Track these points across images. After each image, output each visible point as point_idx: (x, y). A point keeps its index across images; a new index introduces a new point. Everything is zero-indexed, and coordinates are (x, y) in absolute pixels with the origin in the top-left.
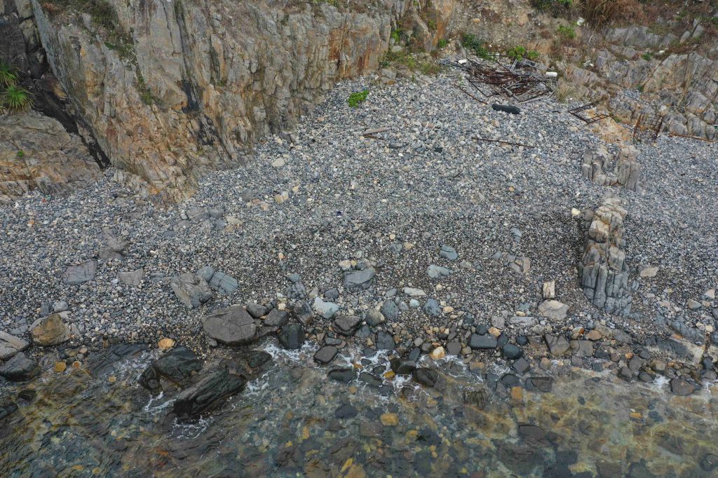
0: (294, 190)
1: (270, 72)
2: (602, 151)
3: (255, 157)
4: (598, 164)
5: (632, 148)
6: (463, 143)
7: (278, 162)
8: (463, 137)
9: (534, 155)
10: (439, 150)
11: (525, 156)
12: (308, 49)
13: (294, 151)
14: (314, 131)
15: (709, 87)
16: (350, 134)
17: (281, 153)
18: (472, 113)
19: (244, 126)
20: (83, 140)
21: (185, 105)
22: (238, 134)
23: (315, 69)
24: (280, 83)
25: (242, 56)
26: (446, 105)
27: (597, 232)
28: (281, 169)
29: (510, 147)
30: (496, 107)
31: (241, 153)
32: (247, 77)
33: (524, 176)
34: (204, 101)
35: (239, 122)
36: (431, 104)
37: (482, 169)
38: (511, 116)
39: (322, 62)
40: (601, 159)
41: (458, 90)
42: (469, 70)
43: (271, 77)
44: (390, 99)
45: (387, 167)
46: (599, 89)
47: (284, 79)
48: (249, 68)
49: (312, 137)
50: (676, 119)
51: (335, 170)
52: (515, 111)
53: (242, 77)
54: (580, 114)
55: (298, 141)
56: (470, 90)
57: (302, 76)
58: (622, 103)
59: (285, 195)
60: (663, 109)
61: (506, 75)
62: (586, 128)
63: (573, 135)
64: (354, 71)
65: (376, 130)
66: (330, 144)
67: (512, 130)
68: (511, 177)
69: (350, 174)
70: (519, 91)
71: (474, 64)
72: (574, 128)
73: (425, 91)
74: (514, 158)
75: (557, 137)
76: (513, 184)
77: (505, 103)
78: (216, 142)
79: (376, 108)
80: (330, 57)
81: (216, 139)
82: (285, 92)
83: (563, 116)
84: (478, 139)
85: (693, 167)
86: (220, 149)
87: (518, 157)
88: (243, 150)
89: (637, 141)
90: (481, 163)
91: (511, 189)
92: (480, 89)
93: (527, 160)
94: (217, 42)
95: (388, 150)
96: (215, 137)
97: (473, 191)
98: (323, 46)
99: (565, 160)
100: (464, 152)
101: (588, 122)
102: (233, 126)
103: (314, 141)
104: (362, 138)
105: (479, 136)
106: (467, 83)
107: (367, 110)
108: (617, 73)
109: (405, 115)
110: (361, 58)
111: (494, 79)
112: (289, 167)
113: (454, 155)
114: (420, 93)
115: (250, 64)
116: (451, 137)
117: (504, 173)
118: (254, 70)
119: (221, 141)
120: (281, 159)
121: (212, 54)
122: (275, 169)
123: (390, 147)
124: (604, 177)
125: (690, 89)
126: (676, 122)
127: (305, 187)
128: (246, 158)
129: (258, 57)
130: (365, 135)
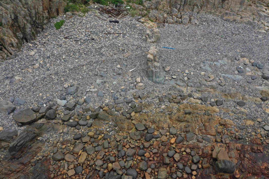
0: (41, 62)
1: (20, 18)
2: (148, 32)
3: (22, 52)
4: (147, 36)
5: (157, 30)
6: (101, 35)
7: (32, 53)
8: (101, 33)
9: (126, 36)
10: (93, 39)
11: (123, 37)
12: (34, 8)
13: (38, 48)
14: (44, 39)
15: (177, 6)
16: (59, 38)
17: (32, 50)
18: (102, 25)
19: (14, 41)
22: (12, 44)
23: (39, 15)
24: (25, 22)
25: (6, 13)
26: (93, 23)
27: (149, 58)
28: (34, 55)
29: (118, 35)
30: (111, 22)
31: (15, 52)
32: (11, 21)
33: (124, 44)
35: (12, 40)
36: (87, 23)
37: (110, 44)
38: (116, 24)
39: (41, 12)
40: (148, 34)
41: (96, 17)
42: (99, 9)
43: (21, 20)
44: (71, 23)
45: (75, 48)
46: (144, 11)
47: (27, 20)
48: (11, 17)
49: (44, 42)
50: (169, 18)
51: (56, 52)
52: (118, 22)
53: (9, 21)
54: (139, 20)
55: (39, 44)
56: (101, 17)
57: (34, 19)
58: (152, 15)
59: (37, 65)
60: (165, 15)
61: (112, 10)
62: (142, 25)
63: (138, 28)
64: (55, 14)
65: (68, 36)
66: (52, 43)
67: (117, 29)
68: (120, 45)
69: (62, 53)
70: (118, 15)
71: (101, 7)
72: (138, 25)
73: (84, 19)
74: (120, 38)
75: (133, 29)
76: (121, 47)
77: (114, 20)
78: (3, 49)
79: (67, 27)
80: (44, 10)
82: (29, 25)
83: (134, 21)
84: (106, 33)
85: (176, 33)
86: (6, 51)
87: (121, 38)
88: (16, 50)
89: (159, 27)
90: (109, 42)
91: (121, 49)
92: (104, 16)
93: (124, 38)
95: (74, 42)
96: (2, 47)
97: (108, 52)
98: (40, 6)
99: (137, 36)
100: (102, 39)
101: (143, 23)
102: (9, 42)
103: (45, 43)
104: (64, 39)
105: (106, 32)
106: (99, 14)
107: (64, 28)
108: (149, 5)
109: (78, 28)
110: (57, 9)
111: (108, 12)
112: (37, 54)
113: (99, 40)
114: (83, 20)
115: (11, 16)
116: (97, 34)
117: (117, 44)
118: (13, 18)
119: (5, 48)
120: (33, 51)
122: (32, 56)
123: (75, 41)
124: (150, 40)
125: (172, 7)
126: (170, 19)
127: (45, 61)
128: (18, 53)
129: (14, 13)
130: (65, 38)
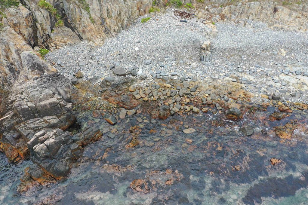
1: (122, 14)
2: (208, 31)
4: (206, 34)
12: (132, 7)
15: (236, 13)
18: (175, 23)
19: (116, 28)
20: (76, 33)
21: (101, 23)
22: (115, 30)
23: (133, 13)
24: (125, 17)
25: (115, 10)
27: (203, 47)
30: (181, 21)
32: (117, 15)
34: (106, 22)
39: (135, 11)
43: (123, 15)
46: (209, 15)
47: (126, 15)
48: (117, 13)
52: (186, 22)
53: (116, 15)
57: (130, 15)
58: (215, 19)
61: (184, 13)
62: (204, 25)
73: (163, 18)
78: (109, 33)
79: (150, 23)
80: (137, 10)
81: (109, 32)
82: (126, 19)
86: (110, 34)
92: (177, 17)
94: (109, 7)
96: (109, 31)
102: (114, 28)
107: (148, 23)
111: (181, 14)
114: (161, 18)
115: (117, 12)
118: (118, 13)
119: (110, 32)
121: (108, 10)
129: (119, 10)
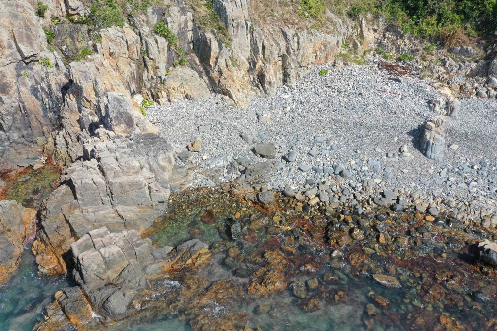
0: (293, 107)
4: (437, 105)
6: (372, 91)
7: (286, 96)
9: (406, 99)
10: (361, 94)
13: (293, 92)
14: (302, 85)
16: (320, 86)
17: (287, 93)
19: (273, 79)
21: (248, 69)
22: (269, 83)
23: (306, 57)
27: (429, 126)
28: (287, 99)
29: (395, 95)
33: (400, 107)
36: (358, 76)
38: (397, 82)
39: (309, 55)
41: (372, 71)
42: (379, 64)
44: (339, 73)
46: (444, 75)
50: (482, 90)
54: (432, 84)
55: (295, 89)
56: (379, 72)
58: (455, 82)
59: (289, 108)
60: (477, 85)
62: (434, 90)
63: (427, 93)
64: (323, 61)
65: (331, 85)
67: (396, 88)
68: (393, 107)
70: (403, 73)
71: (382, 61)
72: (428, 90)
74: (396, 100)
75: (419, 93)
77: (395, 77)
79: (332, 77)
80: (313, 53)
81: (260, 84)
83: (423, 85)
84: (379, 90)
88: (271, 90)
89: (460, 98)
90: (380, 100)
93: (402, 101)
95: (336, 93)
98: (310, 47)
100: (372, 95)
102: (268, 79)
103: (302, 89)
104: (325, 88)
106: (377, 69)
107: (328, 77)
109: (346, 80)
110: (327, 55)
112: (291, 98)
113: (367, 96)
114: (354, 72)
116: (367, 89)
117: (390, 105)
121: (263, 47)
123: (338, 91)
124: (440, 111)
128: (272, 94)
